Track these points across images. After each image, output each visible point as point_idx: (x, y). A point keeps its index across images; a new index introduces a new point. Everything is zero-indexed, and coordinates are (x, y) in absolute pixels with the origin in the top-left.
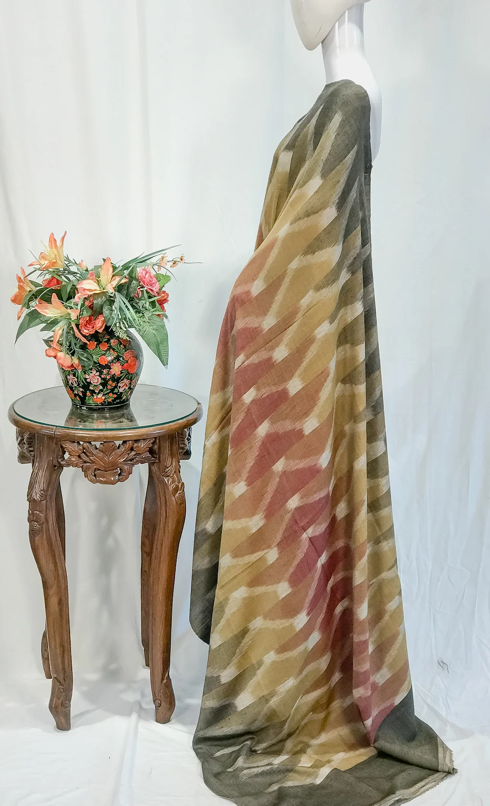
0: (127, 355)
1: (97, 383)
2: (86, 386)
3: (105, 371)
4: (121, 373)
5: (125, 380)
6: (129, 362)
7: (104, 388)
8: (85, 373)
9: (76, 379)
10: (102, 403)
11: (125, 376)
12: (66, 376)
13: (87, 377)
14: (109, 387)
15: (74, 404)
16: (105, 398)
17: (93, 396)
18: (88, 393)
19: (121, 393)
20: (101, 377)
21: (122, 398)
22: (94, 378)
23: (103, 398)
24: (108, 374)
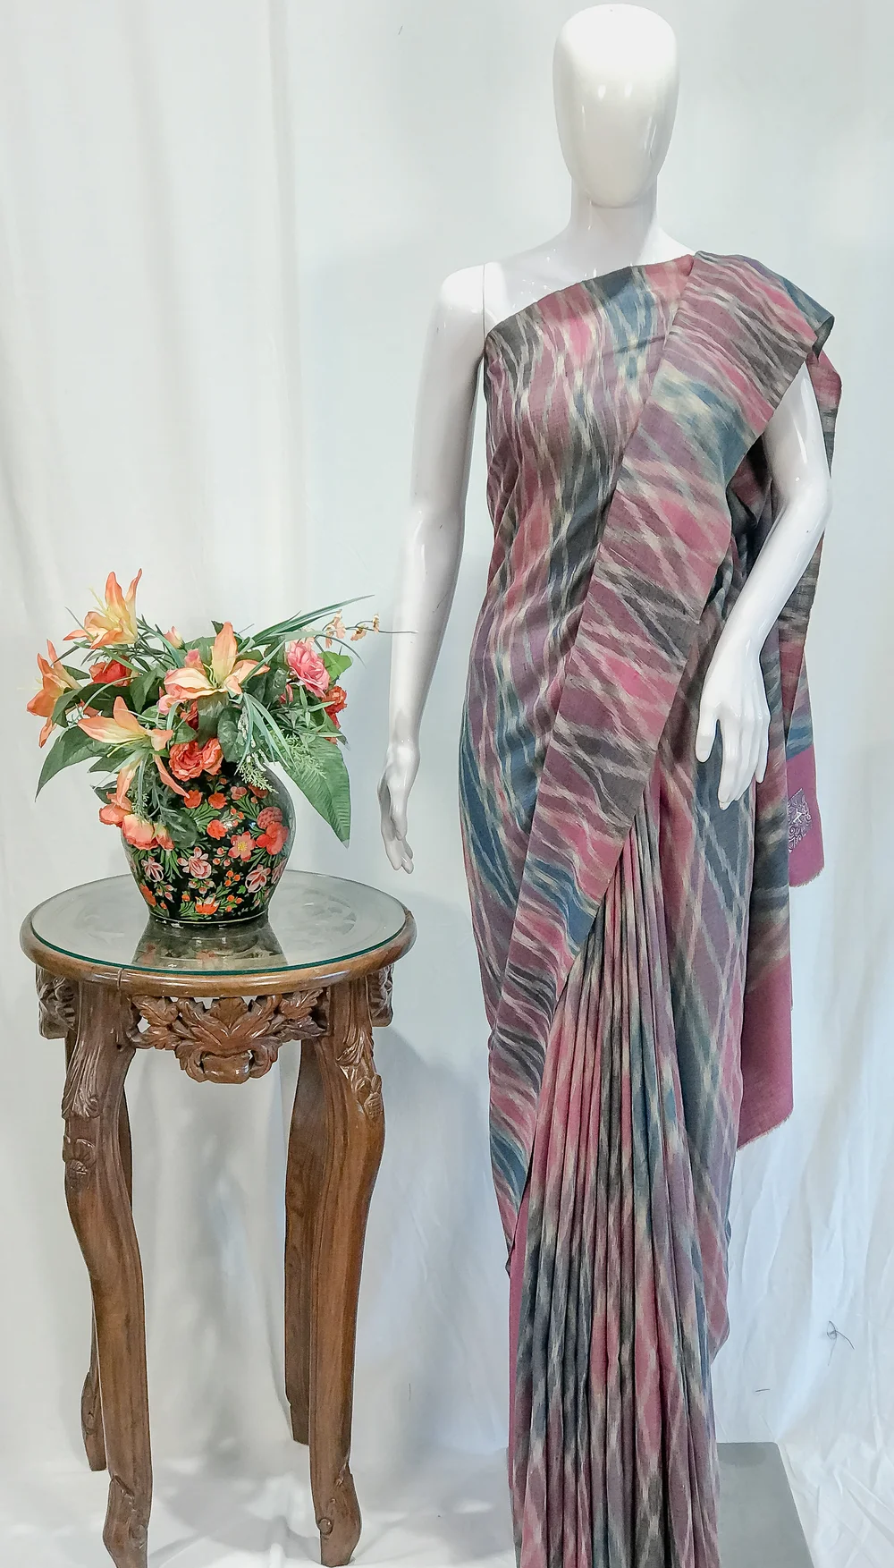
0: (265, 817)
1: (203, 876)
2: (182, 880)
3: (220, 852)
4: (253, 854)
5: (260, 868)
6: (268, 832)
7: (218, 885)
8: (179, 856)
9: (160, 869)
10: (212, 916)
11: (261, 861)
12: (140, 861)
13: (183, 862)
14: (229, 883)
15: (155, 917)
16: (220, 906)
17: (195, 901)
18: (186, 895)
19: (252, 895)
20: (212, 863)
21: (253, 905)
22: (199, 867)
23: (216, 905)
24: (226, 856)
